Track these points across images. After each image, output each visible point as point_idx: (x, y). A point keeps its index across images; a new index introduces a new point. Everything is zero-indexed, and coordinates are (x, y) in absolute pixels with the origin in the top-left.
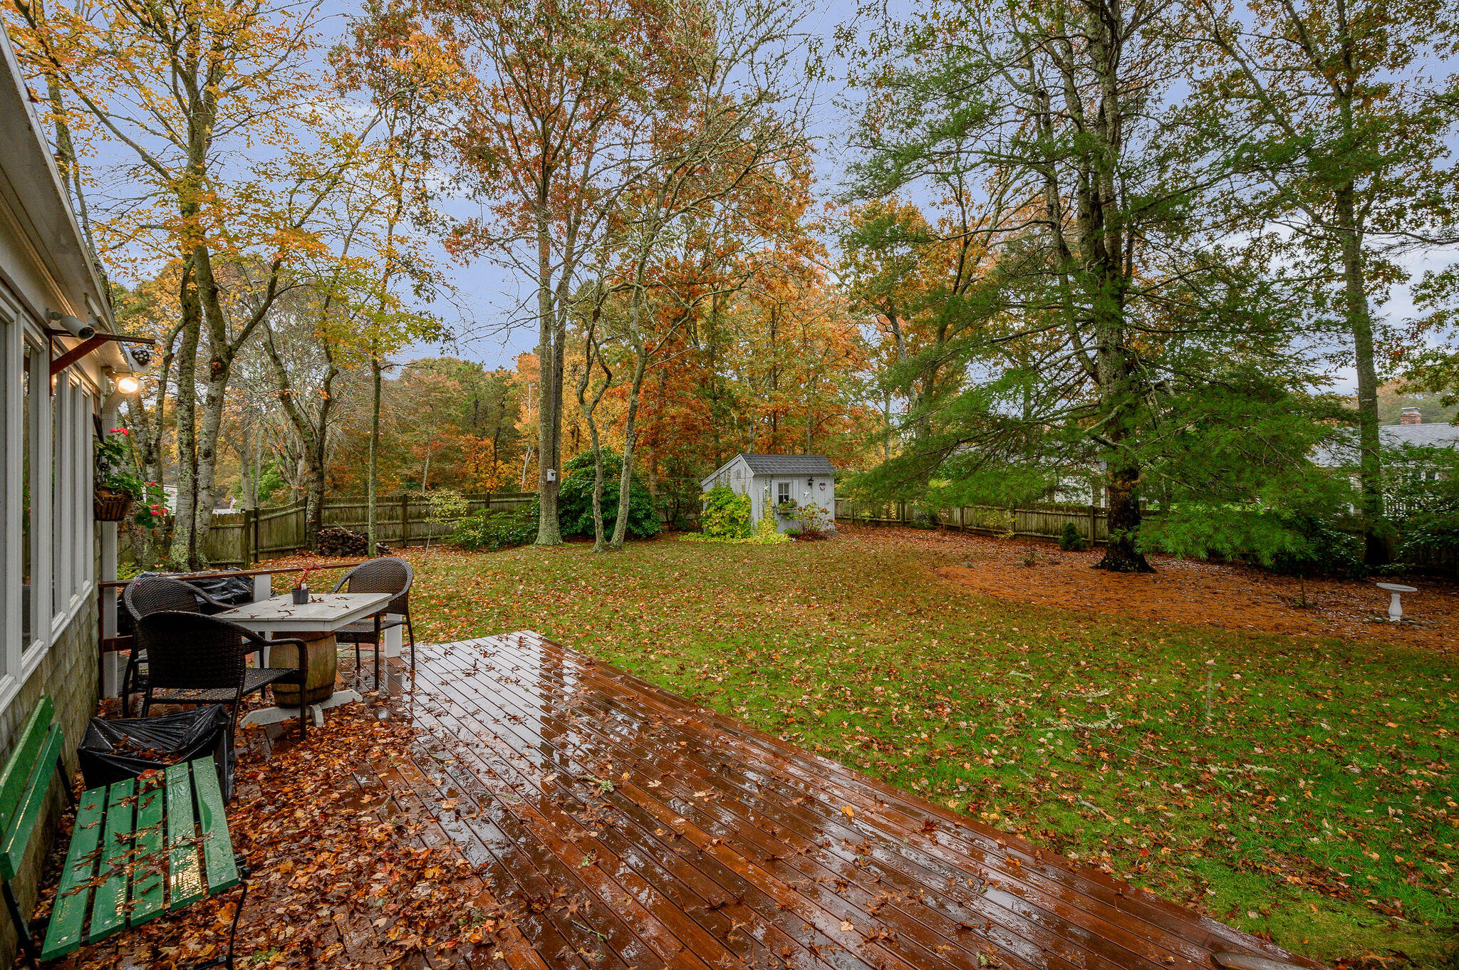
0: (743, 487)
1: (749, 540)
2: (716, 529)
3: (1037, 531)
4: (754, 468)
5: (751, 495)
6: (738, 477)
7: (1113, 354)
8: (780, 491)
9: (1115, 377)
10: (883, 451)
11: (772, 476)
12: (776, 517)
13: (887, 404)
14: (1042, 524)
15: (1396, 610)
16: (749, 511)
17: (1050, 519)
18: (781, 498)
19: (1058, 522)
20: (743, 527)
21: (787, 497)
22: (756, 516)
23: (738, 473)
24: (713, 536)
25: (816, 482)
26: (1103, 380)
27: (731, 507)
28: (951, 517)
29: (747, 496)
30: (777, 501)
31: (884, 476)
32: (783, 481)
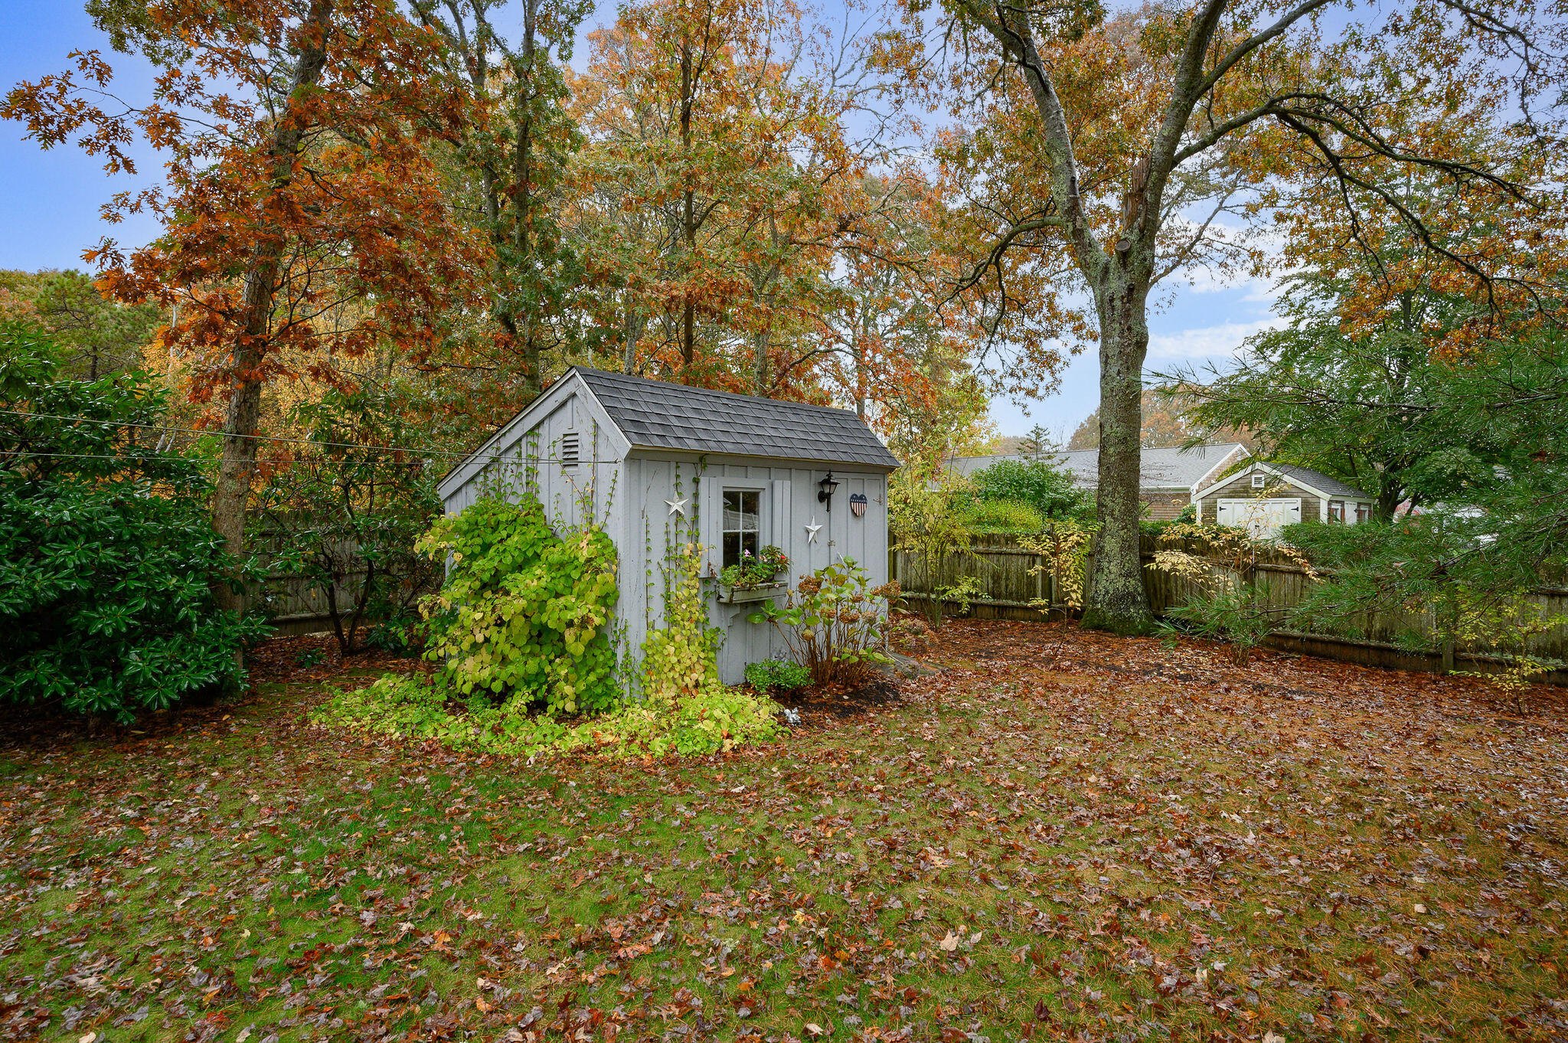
0: (587, 501)
1: (608, 730)
2: (472, 670)
4: (632, 425)
5: (617, 534)
6: (570, 461)
8: (729, 519)
11: (702, 460)
12: (716, 618)
16: (608, 600)
18: (731, 546)
21: (751, 540)
22: (637, 623)
23: (570, 445)
24: (456, 705)
25: (841, 497)
27: (531, 582)
29: (601, 537)
30: (717, 557)
32: (740, 484)
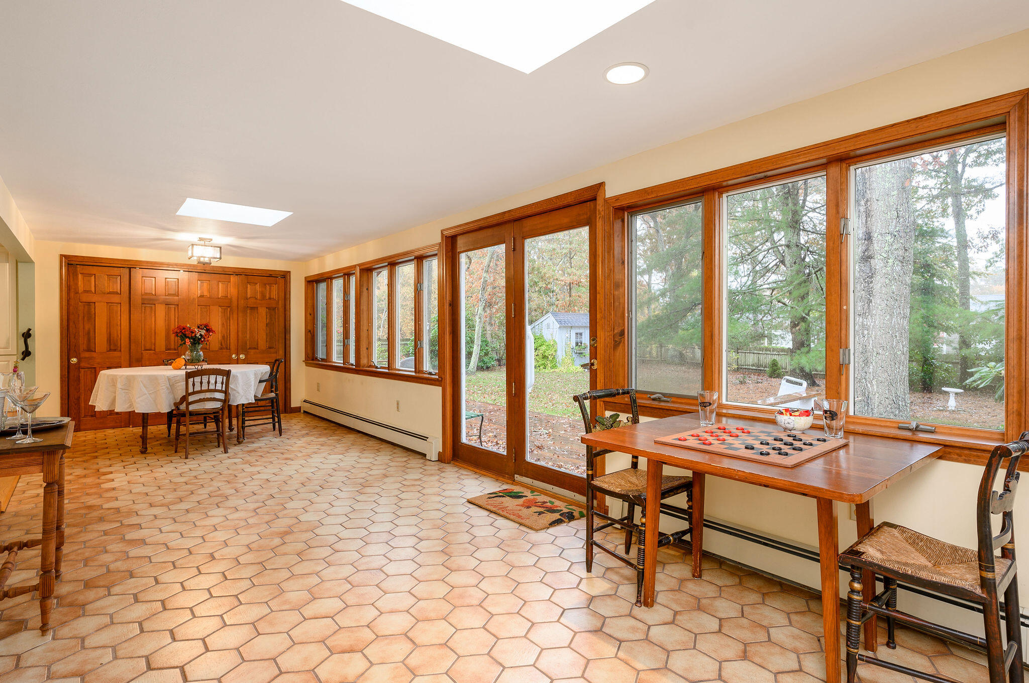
0: (552, 335)
1: (556, 370)
3: (753, 365)
4: (560, 322)
5: (557, 340)
6: (548, 328)
7: (794, 249)
8: (577, 338)
9: (795, 263)
10: (646, 311)
11: (571, 328)
12: (574, 355)
13: (650, 277)
14: (756, 361)
15: (952, 403)
16: (556, 351)
17: (761, 357)
18: (577, 344)
19: (767, 359)
20: (552, 362)
22: (561, 355)
23: (548, 325)
26: (788, 265)
27: (543, 348)
28: (694, 357)
29: (554, 341)
30: (574, 345)
31: (648, 326)
32: (579, 331)
